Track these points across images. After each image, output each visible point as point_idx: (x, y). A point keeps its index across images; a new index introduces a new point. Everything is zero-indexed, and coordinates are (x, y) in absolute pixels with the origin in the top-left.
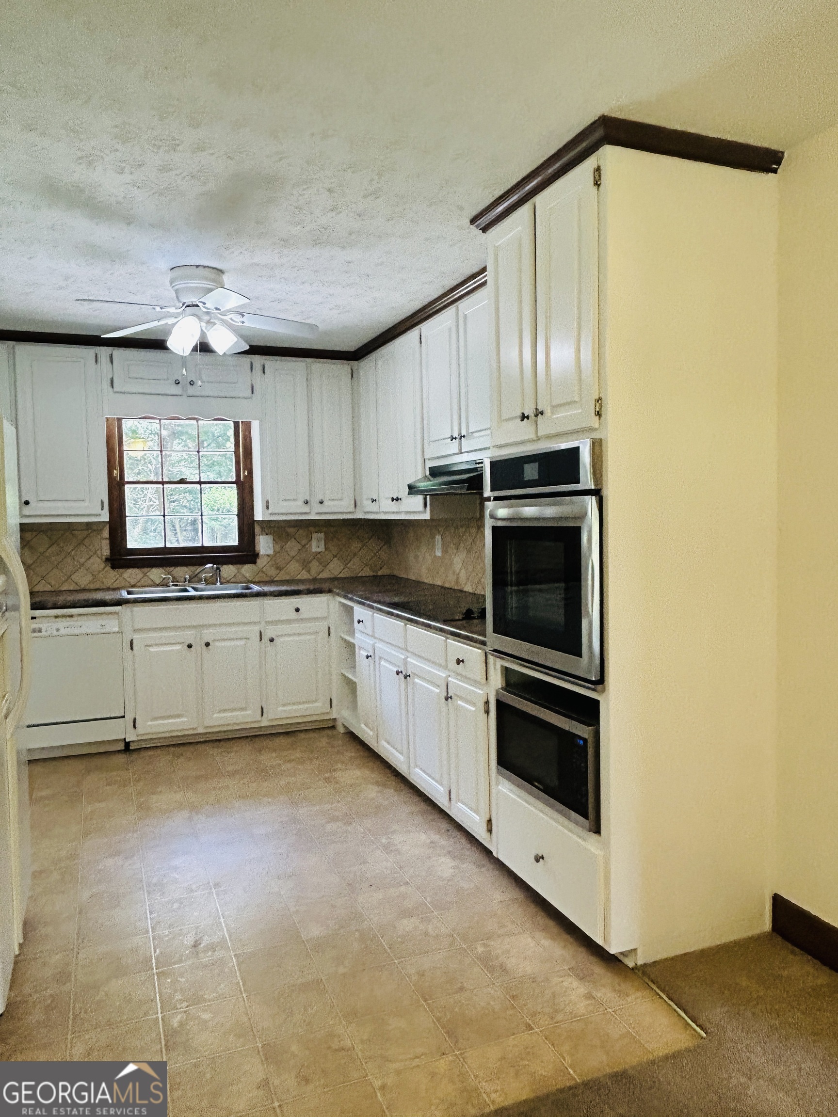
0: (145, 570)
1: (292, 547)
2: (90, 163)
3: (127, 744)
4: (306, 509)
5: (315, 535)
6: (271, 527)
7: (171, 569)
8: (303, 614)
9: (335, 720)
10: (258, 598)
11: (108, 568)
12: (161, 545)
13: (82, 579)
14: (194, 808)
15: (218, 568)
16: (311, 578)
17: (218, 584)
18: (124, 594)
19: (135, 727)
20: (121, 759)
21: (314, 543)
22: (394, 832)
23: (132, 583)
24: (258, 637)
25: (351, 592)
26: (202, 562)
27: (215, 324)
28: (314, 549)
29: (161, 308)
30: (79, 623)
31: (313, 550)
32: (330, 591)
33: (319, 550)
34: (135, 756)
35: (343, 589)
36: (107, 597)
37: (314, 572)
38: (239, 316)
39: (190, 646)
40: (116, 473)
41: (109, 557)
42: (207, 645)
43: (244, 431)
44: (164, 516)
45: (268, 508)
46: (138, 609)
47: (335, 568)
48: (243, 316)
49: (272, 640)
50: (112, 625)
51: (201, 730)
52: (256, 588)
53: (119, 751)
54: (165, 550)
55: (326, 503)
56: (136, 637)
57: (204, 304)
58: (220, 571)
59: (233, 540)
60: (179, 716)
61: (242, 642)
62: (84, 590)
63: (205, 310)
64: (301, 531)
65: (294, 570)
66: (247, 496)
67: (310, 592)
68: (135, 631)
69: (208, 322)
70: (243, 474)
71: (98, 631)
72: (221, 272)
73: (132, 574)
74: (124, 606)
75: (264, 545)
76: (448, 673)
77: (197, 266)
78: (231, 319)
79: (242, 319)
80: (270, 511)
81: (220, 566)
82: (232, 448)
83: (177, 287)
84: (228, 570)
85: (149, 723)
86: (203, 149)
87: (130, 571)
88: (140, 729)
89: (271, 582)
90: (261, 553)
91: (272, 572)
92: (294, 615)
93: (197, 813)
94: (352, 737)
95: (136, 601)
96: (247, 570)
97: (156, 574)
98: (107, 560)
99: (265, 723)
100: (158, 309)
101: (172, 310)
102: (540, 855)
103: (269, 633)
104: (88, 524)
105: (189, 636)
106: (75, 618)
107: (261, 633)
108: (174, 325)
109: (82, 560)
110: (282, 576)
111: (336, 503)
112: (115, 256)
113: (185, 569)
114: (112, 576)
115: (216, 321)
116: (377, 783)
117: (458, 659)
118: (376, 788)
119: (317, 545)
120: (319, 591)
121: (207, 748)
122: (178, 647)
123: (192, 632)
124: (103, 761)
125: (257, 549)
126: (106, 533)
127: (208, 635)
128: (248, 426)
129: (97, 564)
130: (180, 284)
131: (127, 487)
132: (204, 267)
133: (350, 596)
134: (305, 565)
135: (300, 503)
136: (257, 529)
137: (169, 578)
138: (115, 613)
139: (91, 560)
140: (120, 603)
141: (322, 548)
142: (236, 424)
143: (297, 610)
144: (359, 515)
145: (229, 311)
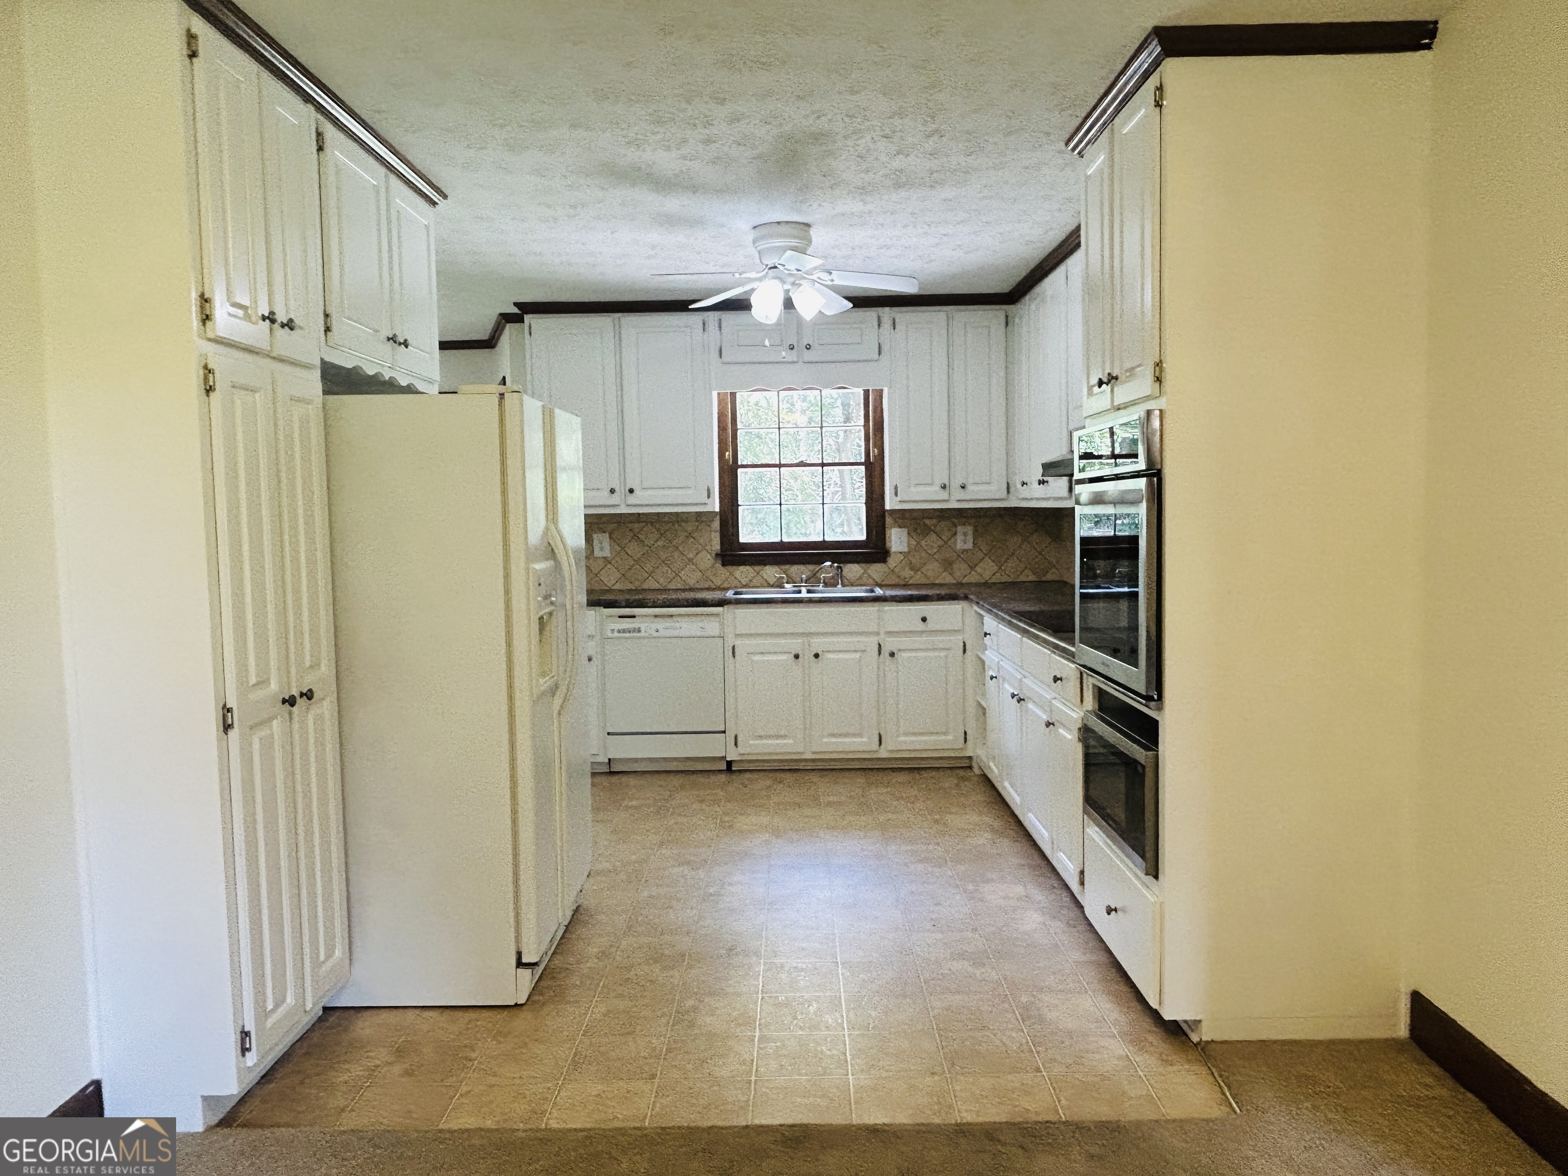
0: (757, 568)
1: (932, 542)
2: (638, 146)
3: (729, 764)
4: (944, 495)
5: (960, 529)
6: (906, 517)
7: (787, 567)
8: (931, 625)
9: (970, 758)
10: (877, 604)
11: (719, 565)
12: (777, 540)
13: (691, 577)
14: (777, 833)
15: (838, 567)
16: (954, 582)
17: (840, 586)
18: (730, 594)
19: (736, 744)
20: (723, 778)
21: (960, 538)
22: (988, 881)
23: (744, 584)
24: (876, 650)
25: (984, 600)
26: (818, 560)
27: (800, 285)
28: (960, 545)
29: (740, 275)
30: (677, 625)
31: (958, 547)
32: (966, 598)
33: (965, 547)
34: (734, 777)
35: (978, 595)
36: (708, 597)
37: (958, 574)
38: (826, 274)
39: (797, 657)
40: (728, 454)
41: (719, 552)
42: (817, 656)
43: (875, 400)
44: (781, 504)
45: (896, 494)
46: (742, 612)
47: (987, 570)
48: (831, 273)
49: (892, 655)
50: (712, 627)
51: (808, 756)
52: (879, 592)
53: (720, 771)
54: (781, 545)
55: (970, 488)
56: (738, 642)
57: (784, 266)
58: (842, 571)
59: (860, 535)
60: (784, 737)
61: (857, 655)
62: (691, 590)
63: (787, 272)
64: (943, 524)
65: (933, 571)
66: (877, 481)
67: (941, 598)
68: (737, 635)
69: (793, 284)
70: (873, 452)
71: (699, 634)
72: (808, 225)
73: (743, 573)
74: (726, 607)
75: (897, 539)
76: (1054, 695)
77: (778, 223)
78: (819, 278)
79: (830, 278)
80: (899, 498)
81: (841, 565)
82: (862, 422)
83: (759, 248)
84: (853, 570)
85: (751, 742)
86: (739, 120)
87: (742, 568)
88: (741, 749)
89: (905, 586)
90: (893, 549)
91: (907, 573)
92: (921, 626)
93: (777, 837)
94: (987, 782)
95: (739, 602)
96: (876, 570)
97: (771, 572)
98: (717, 555)
99: (883, 754)
100: (737, 275)
101: (753, 275)
102: (1113, 908)
103: (890, 644)
104: (699, 514)
105: (796, 644)
106: (674, 618)
107: (880, 645)
108: (753, 290)
109: (691, 556)
110: (918, 578)
111: (981, 487)
112: (694, 223)
113: (802, 568)
114: (722, 574)
115: (801, 282)
116: (993, 830)
117: (1055, 677)
118: (988, 835)
119: (963, 540)
120: (952, 597)
121: (814, 777)
122: (784, 657)
123: (799, 641)
124: (701, 779)
125: (888, 544)
126: (716, 524)
127: (818, 644)
128: (879, 394)
129: (706, 560)
130: (763, 245)
131: (740, 471)
132: (787, 222)
133: (981, 603)
134: (948, 565)
135: (937, 488)
136: (889, 520)
137: (783, 578)
138: (717, 615)
139: (700, 555)
140: (722, 603)
141: (970, 545)
142: (866, 393)
143: (924, 620)
144: (1013, 503)
145: (815, 268)
